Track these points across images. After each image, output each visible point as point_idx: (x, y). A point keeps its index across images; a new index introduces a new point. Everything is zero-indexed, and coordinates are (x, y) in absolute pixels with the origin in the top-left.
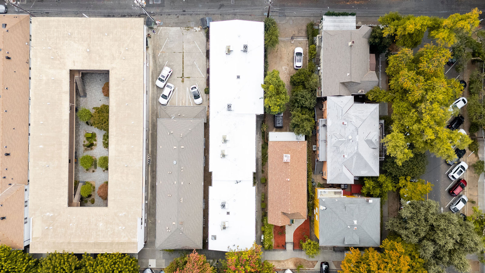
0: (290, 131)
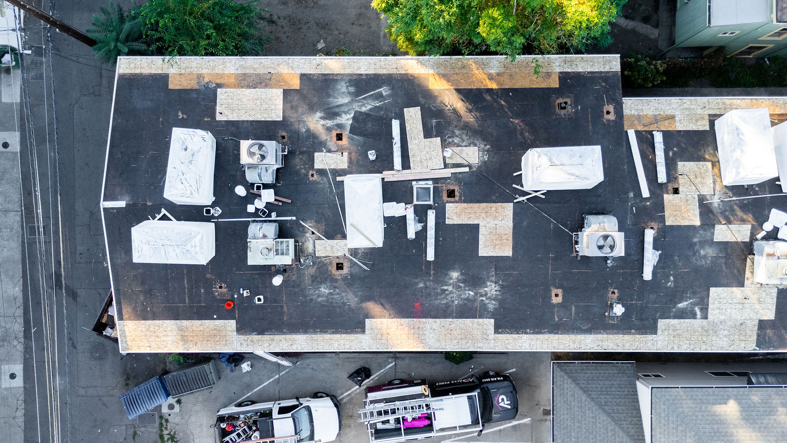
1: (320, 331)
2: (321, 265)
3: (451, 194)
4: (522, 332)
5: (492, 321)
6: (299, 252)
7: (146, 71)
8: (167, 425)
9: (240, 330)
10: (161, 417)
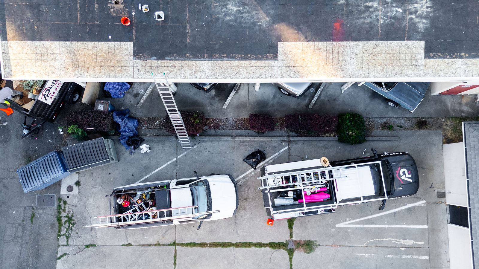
1: (227, 57)
4: (457, 56)
5: (423, 43)
8: (65, 207)
9: (138, 53)
10: (60, 199)
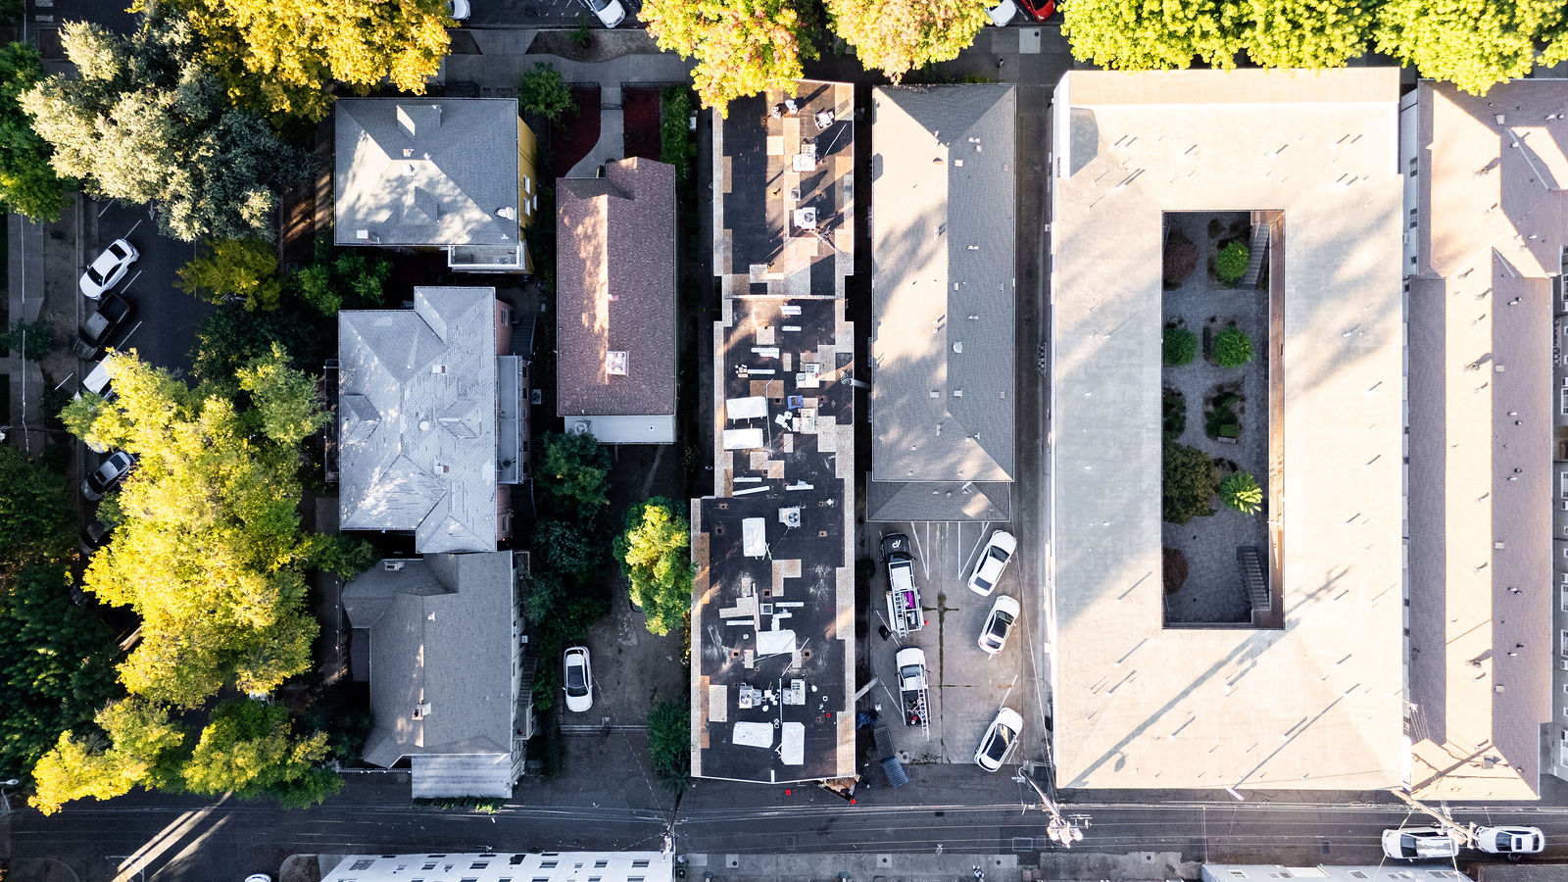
0: (610, 447)
1: (844, 662)
2: (806, 665)
3: (767, 593)
4: (843, 552)
5: (837, 568)
6: (798, 677)
7: (700, 761)
8: (917, 760)
9: (842, 709)
10: (912, 764)
